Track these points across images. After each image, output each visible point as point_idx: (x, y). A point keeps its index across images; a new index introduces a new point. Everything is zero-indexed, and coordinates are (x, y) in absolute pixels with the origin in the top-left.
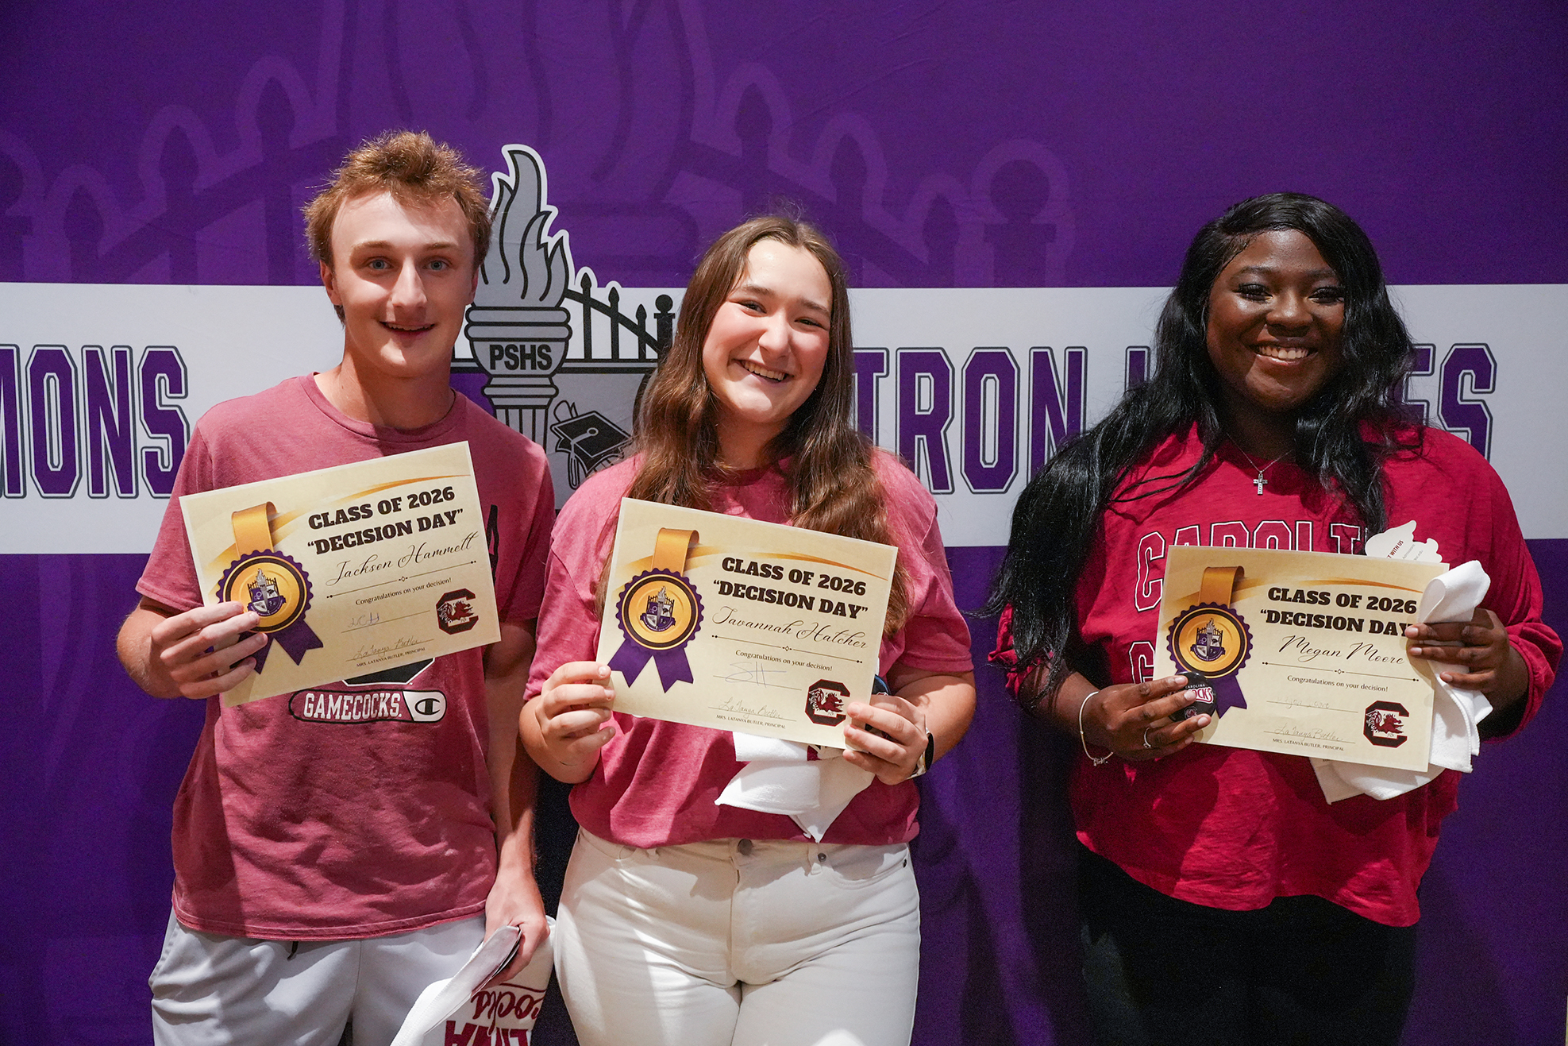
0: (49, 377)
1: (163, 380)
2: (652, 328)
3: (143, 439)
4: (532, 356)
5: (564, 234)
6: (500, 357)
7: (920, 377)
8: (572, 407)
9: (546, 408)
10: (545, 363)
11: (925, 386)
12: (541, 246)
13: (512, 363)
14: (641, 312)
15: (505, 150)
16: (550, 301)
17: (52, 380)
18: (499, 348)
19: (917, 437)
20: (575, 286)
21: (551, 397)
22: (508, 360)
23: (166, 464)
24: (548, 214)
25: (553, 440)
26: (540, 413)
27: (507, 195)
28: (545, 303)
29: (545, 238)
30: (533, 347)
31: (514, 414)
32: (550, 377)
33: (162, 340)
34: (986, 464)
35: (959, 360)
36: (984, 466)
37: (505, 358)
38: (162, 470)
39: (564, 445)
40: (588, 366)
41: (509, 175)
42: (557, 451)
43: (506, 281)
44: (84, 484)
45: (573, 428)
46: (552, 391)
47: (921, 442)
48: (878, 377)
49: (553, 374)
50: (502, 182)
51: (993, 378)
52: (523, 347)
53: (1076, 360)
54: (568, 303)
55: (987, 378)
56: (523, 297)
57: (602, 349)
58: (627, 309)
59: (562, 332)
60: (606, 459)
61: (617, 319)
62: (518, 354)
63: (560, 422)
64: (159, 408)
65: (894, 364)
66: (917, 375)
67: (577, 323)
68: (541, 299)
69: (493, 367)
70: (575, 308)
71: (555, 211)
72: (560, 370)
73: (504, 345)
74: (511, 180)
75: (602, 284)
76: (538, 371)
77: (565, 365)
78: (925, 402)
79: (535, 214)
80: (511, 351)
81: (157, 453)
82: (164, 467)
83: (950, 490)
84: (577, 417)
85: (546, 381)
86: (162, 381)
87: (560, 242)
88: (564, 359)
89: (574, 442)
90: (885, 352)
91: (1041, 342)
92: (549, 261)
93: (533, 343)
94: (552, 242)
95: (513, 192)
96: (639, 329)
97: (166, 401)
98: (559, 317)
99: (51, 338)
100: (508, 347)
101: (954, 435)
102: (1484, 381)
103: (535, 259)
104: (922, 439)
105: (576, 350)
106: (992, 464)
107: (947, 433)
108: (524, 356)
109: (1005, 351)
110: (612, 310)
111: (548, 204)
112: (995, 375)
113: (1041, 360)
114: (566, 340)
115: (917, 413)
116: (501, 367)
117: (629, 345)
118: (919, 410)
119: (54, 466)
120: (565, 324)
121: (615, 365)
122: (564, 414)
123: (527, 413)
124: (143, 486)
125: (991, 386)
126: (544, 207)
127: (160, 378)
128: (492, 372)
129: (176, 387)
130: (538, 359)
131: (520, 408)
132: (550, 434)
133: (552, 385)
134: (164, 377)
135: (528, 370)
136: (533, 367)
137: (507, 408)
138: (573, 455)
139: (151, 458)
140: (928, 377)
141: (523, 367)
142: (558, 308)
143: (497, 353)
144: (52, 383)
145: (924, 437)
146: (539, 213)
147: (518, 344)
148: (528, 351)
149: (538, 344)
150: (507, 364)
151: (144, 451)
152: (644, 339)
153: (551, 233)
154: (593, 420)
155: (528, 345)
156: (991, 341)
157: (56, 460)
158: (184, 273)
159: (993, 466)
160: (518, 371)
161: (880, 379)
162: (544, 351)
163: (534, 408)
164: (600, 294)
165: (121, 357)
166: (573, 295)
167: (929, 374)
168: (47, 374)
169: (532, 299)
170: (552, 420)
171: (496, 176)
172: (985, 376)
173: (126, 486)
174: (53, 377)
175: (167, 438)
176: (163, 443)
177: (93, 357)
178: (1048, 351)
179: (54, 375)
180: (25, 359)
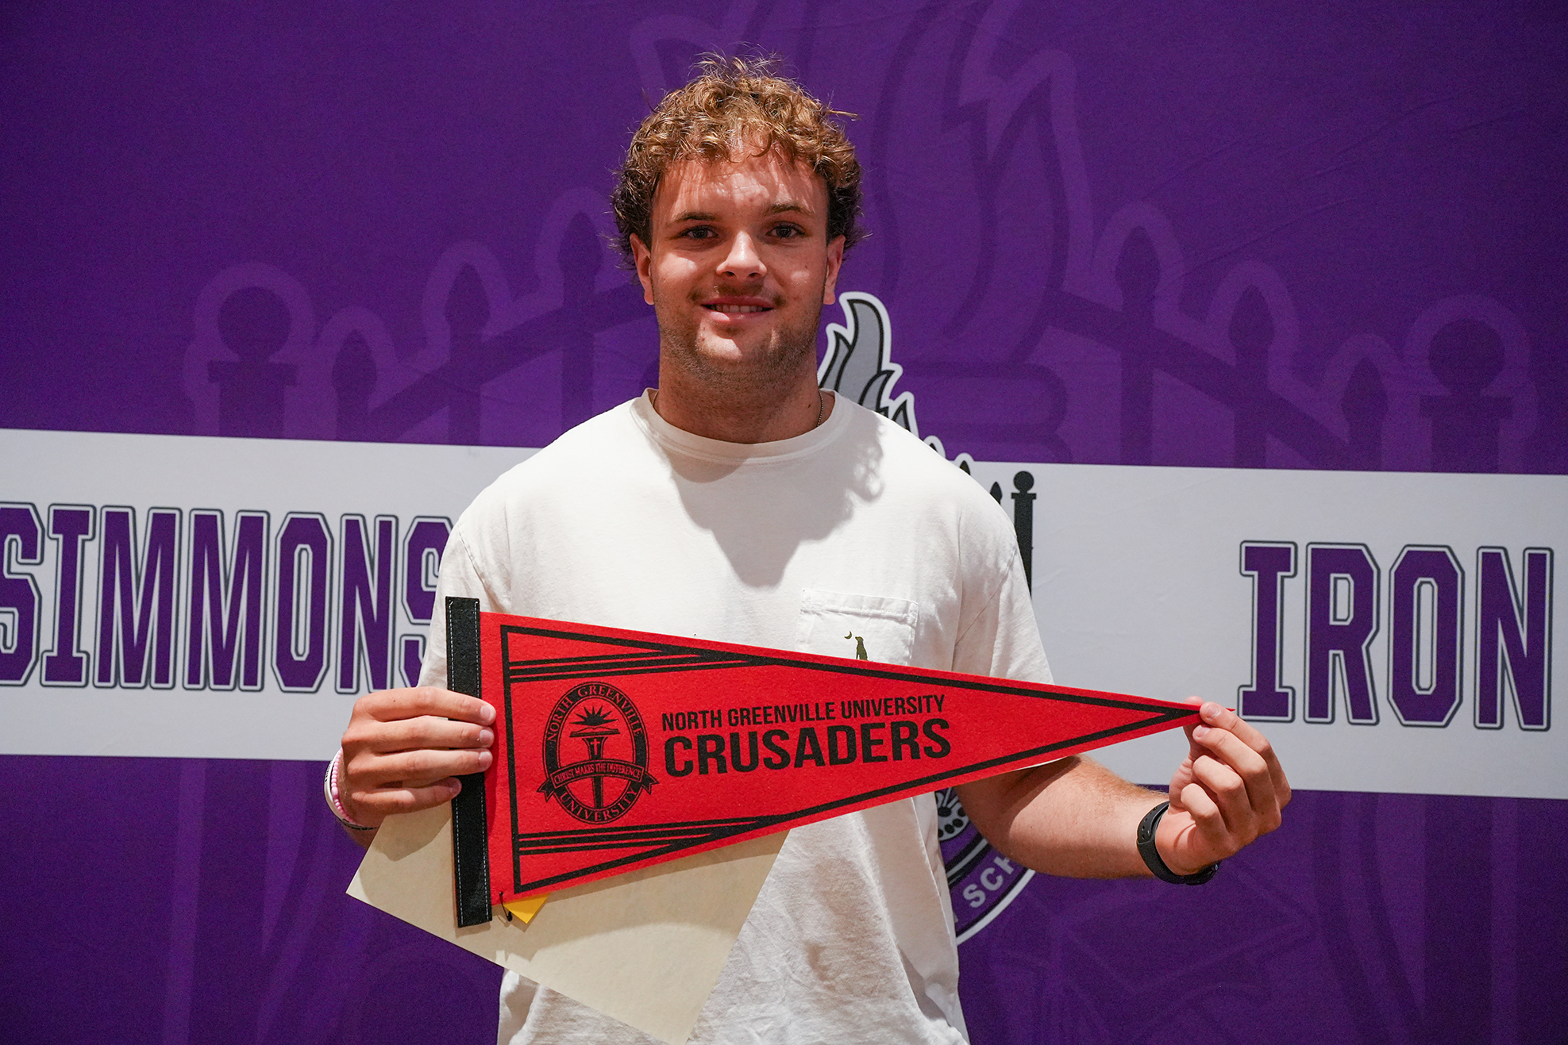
0: (302, 550)
1: (431, 557)
3: (403, 624)
5: (908, 397)
7: (1336, 579)
11: (1343, 589)
14: (996, 492)
15: (844, 298)
17: (304, 554)
19: (1331, 652)
24: (890, 373)
27: (844, 351)
29: (886, 401)
33: (433, 509)
34: (1420, 689)
35: (1386, 559)
36: (1418, 692)
41: (845, 325)
44: (331, 676)
47: (1337, 660)
48: (1283, 578)
50: (838, 336)
51: (1429, 583)
53: (1538, 563)
55: (1422, 583)
64: (426, 589)
65: (1303, 562)
66: (1333, 576)
71: (898, 370)
74: (848, 334)
75: (950, 457)
78: (1343, 609)
79: (875, 372)
81: (418, 642)
83: (1374, 720)
87: (903, 407)
90: (1292, 547)
91: (1492, 540)
94: (893, 405)
95: (851, 348)
99: (306, 505)
101: (1379, 652)
104: (1338, 655)
106: (1428, 689)
107: (1371, 648)
109: (1446, 550)
111: (892, 361)
112: (1432, 580)
113: (1492, 564)
115: (1332, 622)
118: (1335, 619)
119: (298, 655)
125: (1427, 594)
126: (887, 365)
127: (429, 554)
134: (432, 553)
139: (413, 648)
140: (1346, 578)
144: (304, 556)
145: (1341, 653)
146: (880, 373)
151: (405, 639)
153: (893, 396)
156: (1428, 537)
157: (301, 649)
158: (467, 432)
159: (1430, 693)
161: (1286, 580)
165: (385, 528)
167: (1348, 576)
168: (300, 547)
171: (831, 329)
172: (1420, 580)
173: (381, 681)
174: (306, 549)
177: (353, 528)
178: (1502, 552)
179: (307, 547)
180: (276, 529)
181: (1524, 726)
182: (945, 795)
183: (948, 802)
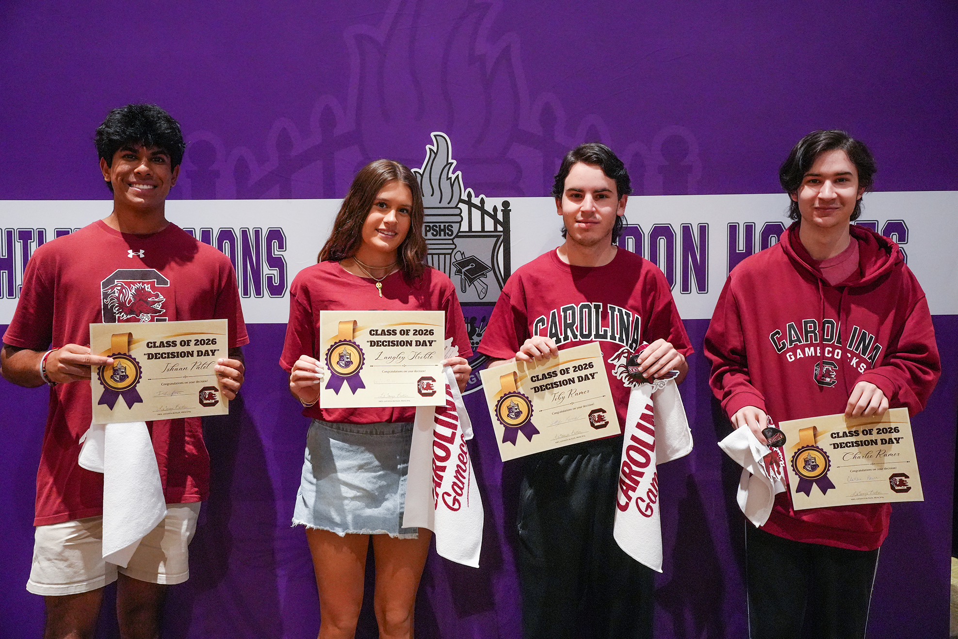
0: (226, 242)
2: (500, 216)
3: (266, 270)
4: (444, 230)
5: (459, 173)
6: (429, 231)
7: (628, 238)
8: (463, 254)
9: (451, 254)
10: (450, 233)
11: (631, 242)
12: (449, 179)
13: (435, 233)
14: (495, 209)
15: (432, 134)
16: (453, 204)
18: (429, 226)
20: (464, 197)
21: (453, 249)
22: (433, 232)
23: (276, 282)
24: (452, 164)
25: (454, 269)
26: (448, 257)
27: (433, 155)
28: (450, 206)
29: (450, 175)
30: (445, 226)
31: (436, 257)
32: (452, 240)
33: (275, 225)
35: (646, 230)
37: (432, 231)
38: (275, 285)
39: (459, 272)
40: (471, 234)
41: (434, 146)
42: (455, 275)
43: (432, 195)
45: (462, 264)
46: (453, 246)
49: (454, 238)
50: (431, 150)
51: (663, 238)
52: (440, 226)
53: (703, 229)
54: (461, 205)
55: (660, 239)
56: (440, 203)
57: (477, 227)
58: (489, 207)
59: (458, 219)
60: (479, 278)
61: (484, 212)
62: (438, 229)
63: (457, 261)
64: (274, 256)
67: (465, 214)
68: (448, 203)
69: (426, 235)
70: (464, 207)
71: (455, 163)
72: (457, 236)
73: (431, 225)
74: (435, 148)
75: (477, 196)
76: (447, 237)
77: (459, 234)
79: (446, 164)
80: (435, 228)
81: (272, 277)
82: (275, 283)
84: (465, 258)
85: (451, 242)
86: (275, 243)
87: (457, 177)
88: (459, 231)
89: (463, 270)
91: (686, 221)
92: (452, 185)
93: (445, 224)
94: (453, 177)
95: (436, 154)
96: (494, 217)
97: (276, 253)
98: (457, 211)
99: (226, 225)
100: (434, 226)
102: (903, 238)
103: (445, 185)
105: (465, 227)
108: (441, 230)
109: (669, 225)
110: (481, 209)
111: (452, 159)
113: (686, 230)
114: (460, 223)
116: (430, 235)
117: (489, 225)
120: (460, 215)
121: (483, 234)
122: (459, 257)
123: (442, 257)
124: (266, 292)
125: (662, 242)
126: (450, 161)
127: (274, 242)
128: (426, 238)
129: (281, 246)
130: (447, 231)
131: (439, 254)
132: (452, 266)
133: (453, 244)
135: (442, 237)
136: (445, 235)
137: (432, 254)
138: (463, 276)
139: (270, 279)
141: (440, 235)
142: (456, 207)
143: (428, 228)
144: (227, 245)
146: (448, 164)
147: (437, 225)
148: (442, 227)
149: (447, 224)
150: (432, 233)
151: (267, 276)
152: (496, 222)
153: (453, 173)
154: (472, 260)
155: (442, 225)
156: (662, 221)
158: (286, 194)
160: (438, 237)
162: (450, 228)
163: (445, 254)
164: (476, 201)
165: (257, 233)
166: (463, 202)
167: (632, 237)
168: (225, 241)
169: (444, 204)
170: (453, 260)
171: (428, 147)
172: (660, 237)
173: (258, 292)
175: (277, 270)
176: (275, 272)
177: (244, 233)
178: (690, 225)
179: (228, 241)
180: (215, 234)
181: (699, 292)
182: (479, 329)
183: (481, 331)
